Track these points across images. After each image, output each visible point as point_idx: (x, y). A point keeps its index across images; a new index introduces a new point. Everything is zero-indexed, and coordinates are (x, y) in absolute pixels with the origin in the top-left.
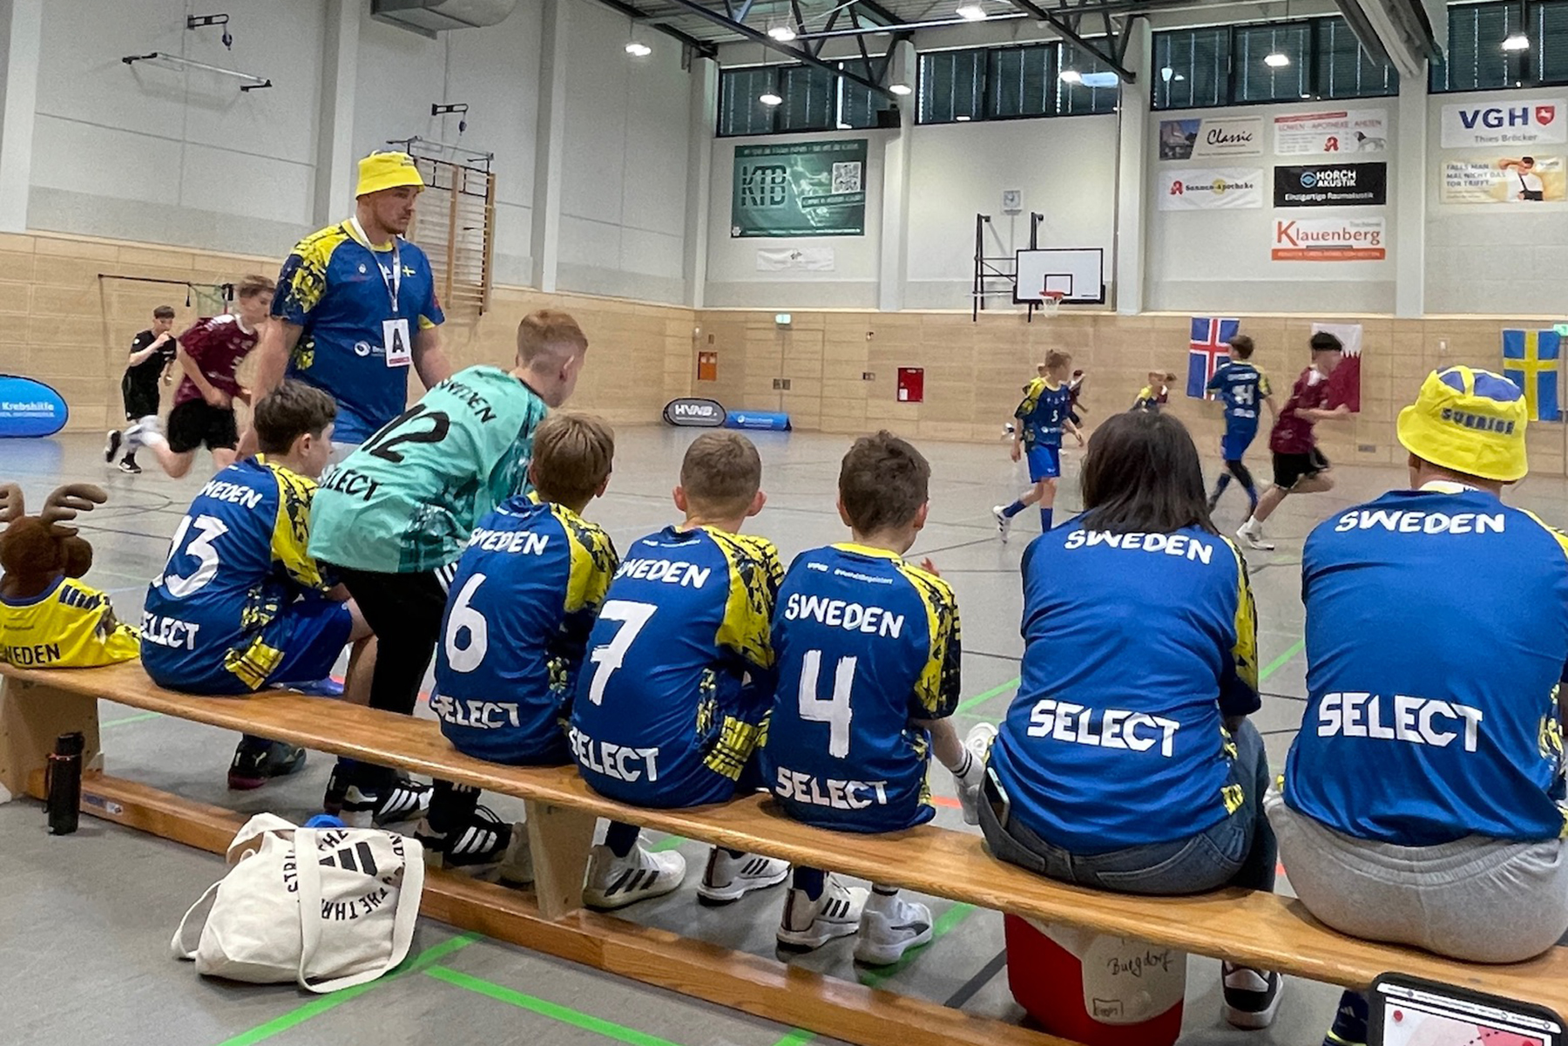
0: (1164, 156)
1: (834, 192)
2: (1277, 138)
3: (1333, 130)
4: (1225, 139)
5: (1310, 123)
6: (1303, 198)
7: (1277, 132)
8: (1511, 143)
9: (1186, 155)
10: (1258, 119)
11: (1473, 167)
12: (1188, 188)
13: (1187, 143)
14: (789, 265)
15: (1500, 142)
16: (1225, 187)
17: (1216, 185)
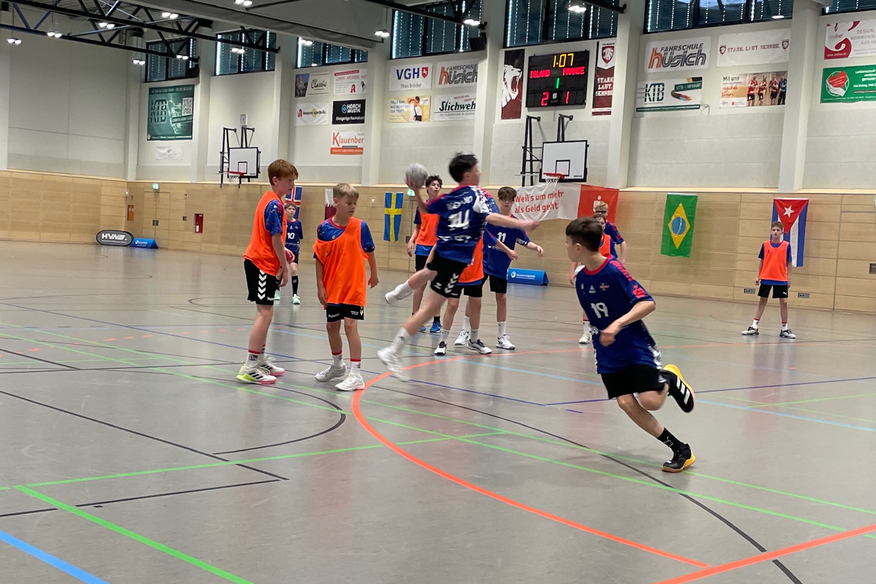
0: (296, 95)
1: (183, 115)
2: (335, 86)
3: (354, 80)
4: (317, 86)
5: (346, 76)
6: (343, 119)
7: (335, 82)
8: (412, 88)
9: (304, 95)
10: (329, 74)
11: (400, 102)
12: (304, 113)
13: (305, 87)
14: (167, 156)
15: (409, 88)
16: (317, 113)
17: (313, 112)
